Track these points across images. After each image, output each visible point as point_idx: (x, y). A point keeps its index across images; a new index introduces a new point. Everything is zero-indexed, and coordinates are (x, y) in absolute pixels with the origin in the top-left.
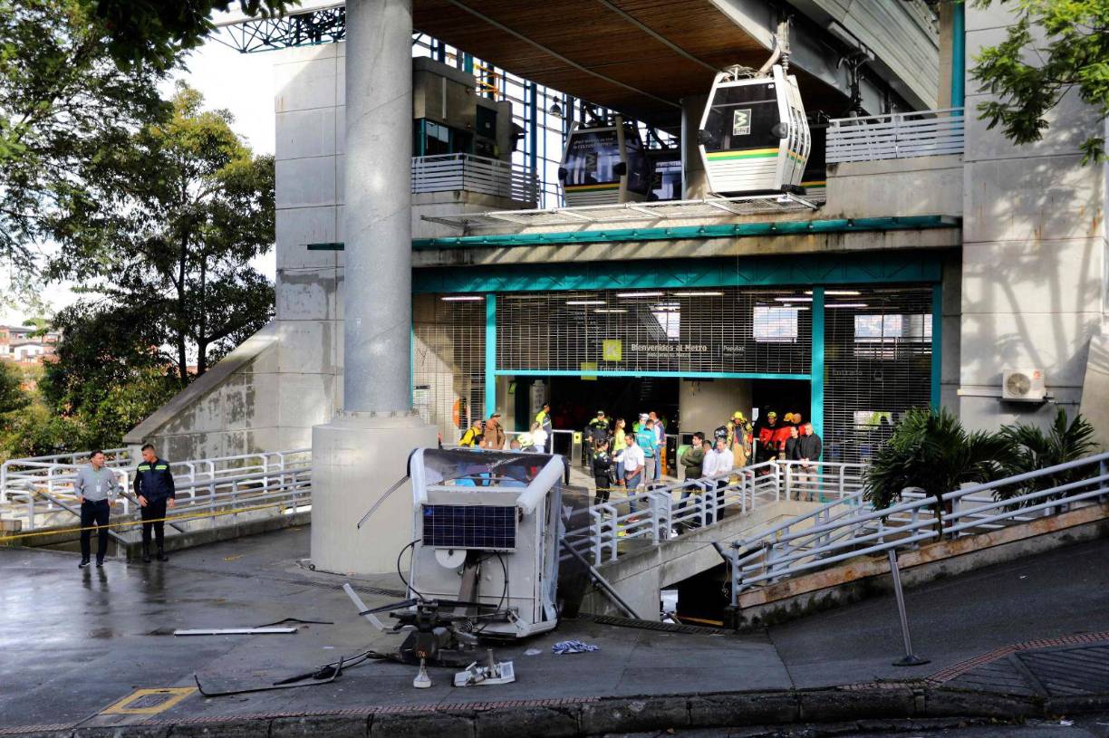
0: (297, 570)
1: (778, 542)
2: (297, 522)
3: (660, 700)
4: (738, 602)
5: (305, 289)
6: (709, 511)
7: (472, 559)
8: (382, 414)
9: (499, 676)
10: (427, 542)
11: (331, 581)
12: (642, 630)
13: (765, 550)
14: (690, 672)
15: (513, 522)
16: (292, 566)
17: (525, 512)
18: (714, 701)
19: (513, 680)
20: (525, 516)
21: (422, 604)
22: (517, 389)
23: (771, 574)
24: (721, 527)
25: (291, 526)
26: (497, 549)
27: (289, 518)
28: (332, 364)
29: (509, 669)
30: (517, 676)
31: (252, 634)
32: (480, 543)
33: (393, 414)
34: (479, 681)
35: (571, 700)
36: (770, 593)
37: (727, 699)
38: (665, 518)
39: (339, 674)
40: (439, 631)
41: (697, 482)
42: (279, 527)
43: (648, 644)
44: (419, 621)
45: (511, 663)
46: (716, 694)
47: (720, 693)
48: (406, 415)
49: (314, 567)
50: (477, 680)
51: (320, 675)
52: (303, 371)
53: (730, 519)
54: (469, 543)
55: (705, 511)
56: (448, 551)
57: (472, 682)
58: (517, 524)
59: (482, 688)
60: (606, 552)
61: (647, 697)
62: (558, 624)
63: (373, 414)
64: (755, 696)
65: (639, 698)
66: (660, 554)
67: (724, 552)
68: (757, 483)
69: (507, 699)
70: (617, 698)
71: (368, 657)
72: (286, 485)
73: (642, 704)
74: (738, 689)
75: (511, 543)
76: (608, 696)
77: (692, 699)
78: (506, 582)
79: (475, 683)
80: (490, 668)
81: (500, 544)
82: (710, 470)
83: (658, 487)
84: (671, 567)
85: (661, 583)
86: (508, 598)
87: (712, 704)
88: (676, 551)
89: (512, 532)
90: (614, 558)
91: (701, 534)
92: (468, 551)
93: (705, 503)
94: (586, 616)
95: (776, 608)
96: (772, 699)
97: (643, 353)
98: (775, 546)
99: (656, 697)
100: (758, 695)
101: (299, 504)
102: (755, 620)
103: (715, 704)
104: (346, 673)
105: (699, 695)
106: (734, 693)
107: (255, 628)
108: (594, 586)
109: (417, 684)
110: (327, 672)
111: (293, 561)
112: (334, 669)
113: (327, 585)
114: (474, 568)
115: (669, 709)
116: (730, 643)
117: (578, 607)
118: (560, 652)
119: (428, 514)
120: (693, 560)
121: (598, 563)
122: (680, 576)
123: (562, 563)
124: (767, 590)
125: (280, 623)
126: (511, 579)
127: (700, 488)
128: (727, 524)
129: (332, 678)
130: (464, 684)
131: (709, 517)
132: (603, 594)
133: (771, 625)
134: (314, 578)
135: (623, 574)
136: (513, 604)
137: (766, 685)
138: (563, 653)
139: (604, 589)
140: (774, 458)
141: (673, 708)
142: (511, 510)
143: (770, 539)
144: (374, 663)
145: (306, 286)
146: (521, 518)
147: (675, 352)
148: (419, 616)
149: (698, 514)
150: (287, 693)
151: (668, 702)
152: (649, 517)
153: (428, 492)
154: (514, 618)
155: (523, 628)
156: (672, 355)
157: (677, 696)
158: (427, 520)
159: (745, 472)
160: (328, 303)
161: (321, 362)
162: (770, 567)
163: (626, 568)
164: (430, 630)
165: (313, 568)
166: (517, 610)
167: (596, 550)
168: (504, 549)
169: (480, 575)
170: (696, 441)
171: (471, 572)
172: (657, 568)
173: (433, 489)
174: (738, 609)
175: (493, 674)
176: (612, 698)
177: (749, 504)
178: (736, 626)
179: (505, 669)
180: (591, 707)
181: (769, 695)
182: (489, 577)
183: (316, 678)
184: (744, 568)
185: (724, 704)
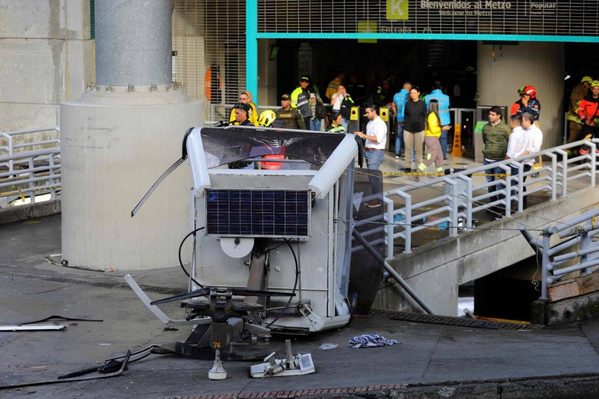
0: (47, 266)
1: (593, 229)
2: (36, 213)
3: (470, 385)
4: (548, 295)
6: (515, 197)
7: (261, 248)
8: (142, 89)
9: (298, 368)
10: (211, 229)
11: (87, 277)
12: (442, 327)
13: (579, 238)
14: (499, 361)
15: (306, 207)
16: (40, 262)
17: (318, 197)
18: (526, 386)
19: (313, 371)
20: (317, 200)
21: (215, 293)
22: (279, 54)
23: (584, 265)
24: (528, 217)
25: (30, 218)
26: (288, 237)
27: (26, 209)
28: (62, 26)
29: (308, 360)
30: (316, 368)
31: (18, 331)
32: (269, 230)
33: (153, 88)
34: (279, 372)
35: (378, 387)
36: (583, 284)
37: (539, 383)
38: (465, 205)
39: (126, 369)
40: (233, 321)
41: (502, 164)
42: (16, 219)
43: (452, 339)
44: (213, 310)
45: (309, 355)
46: (528, 379)
47: (532, 378)
48: (168, 89)
49: (67, 262)
50: (275, 371)
51: (106, 369)
52: (26, 35)
53: (538, 207)
54: (257, 230)
55: (509, 198)
56: (234, 240)
57: (270, 374)
58: (310, 210)
59: (281, 379)
60: (399, 245)
61: (456, 383)
62: (351, 320)
63: (131, 88)
64: (567, 380)
65: (447, 384)
66: (459, 247)
67: (534, 241)
68: (570, 165)
69: (311, 388)
70: (426, 385)
71: (152, 352)
72: (16, 172)
73: (452, 389)
74: (550, 374)
75: (303, 231)
76: (416, 383)
77: (502, 384)
78: (298, 273)
79: (273, 374)
80: (288, 359)
81: (290, 231)
82: (516, 151)
83: (456, 171)
84: (471, 261)
85: (460, 279)
86: (300, 290)
87: (523, 388)
88: (477, 244)
89: (304, 219)
90: (408, 250)
91: (505, 223)
92: (256, 239)
93: (509, 188)
94: (380, 313)
95: (590, 301)
96: (585, 383)
97: (435, 11)
98: (590, 233)
99: (465, 383)
100: (570, 379)
101: (37, 193)
102: (567, 314)
103: (527, 388)
104: (133, 368)
105: (510, 380)
106: (545, 378)
107: (20, 325)
108: (386, 281)
109: (212, 375)
110: (113, 366)
111: (41, 257)
112: (121, 363)
113: (85, 282)
114: (262, 258)
115: (479, 394)
116: (540, 337)
117: (370, 303)
118: (358, 346)
119: (212, 199)
120: (496, 254)
121: (390, 256)
122: (480, 272)
123: (354, 255)
124: (580, 281)
125: (44, 321)
126: (302, 269)
127: (504, 171)
128: (534, 212)
129: (121, 371)
130: (262, 375)
131: (514, 204)
132: (395, 289)
133: (585, 319)
134: (69, 275)
135: (417, 269)
136: (305, 296)
137: (578, 371)
138: (360, 348)
139: (397, 284)
140: (590, 135)
141: (484, 393)
142: (303, 195)
143: (585, 226)
144: (159, 358)
146: (313, 203)
147: (472, 9)
148: (213, 306)
149: (502, 201)
150: (74, 385)
151: (478, 387)
152: (446, 205)
153: (210, 175)
154: (307, 312)
155: (316, 321)
156: (470, 13)
157: (487, 382)
158: (210, 206)
159: (555, 153)
161: (48, 25)
162: (584, 257)
163: (421, 262)
164: (224, 320)
165: (66, 264)
166: (309, 303)
167: (389, 241)
168: (295, 237)
169: (268, 265)
170: (493, 116)
171: (259, 261)
172: (455, 263)
173: (215, 172)
174: (549, 302)
175: (292, 366)
176: (421, 385)
177: (560, 191)
178: (546, 322)
179: (304, 361)
180: (399, 393)
181: (581, 379)
182: (278, 268)
183: (102, 372)
184: (556, 258)
185: (536, 388)
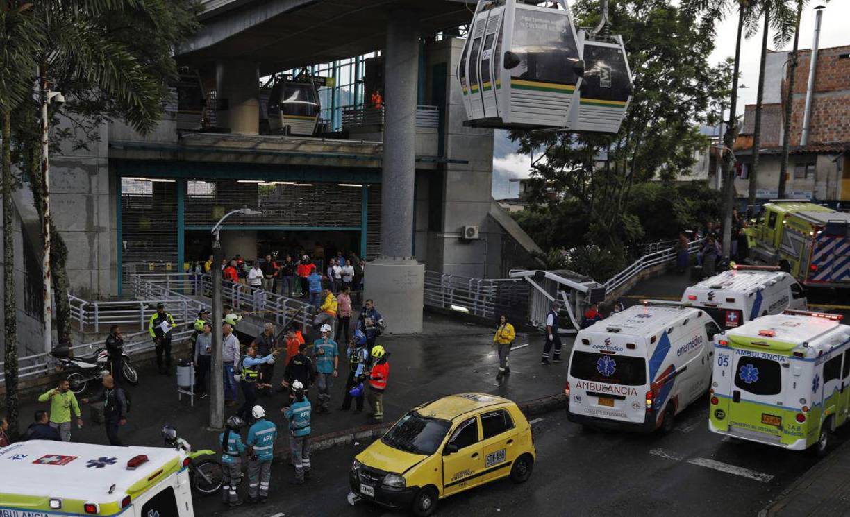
5: (69, 171)
28: (95, 224)
52: (69, 229)
145: (70, 169)
160: (90, 182)
161: (85, 223)
